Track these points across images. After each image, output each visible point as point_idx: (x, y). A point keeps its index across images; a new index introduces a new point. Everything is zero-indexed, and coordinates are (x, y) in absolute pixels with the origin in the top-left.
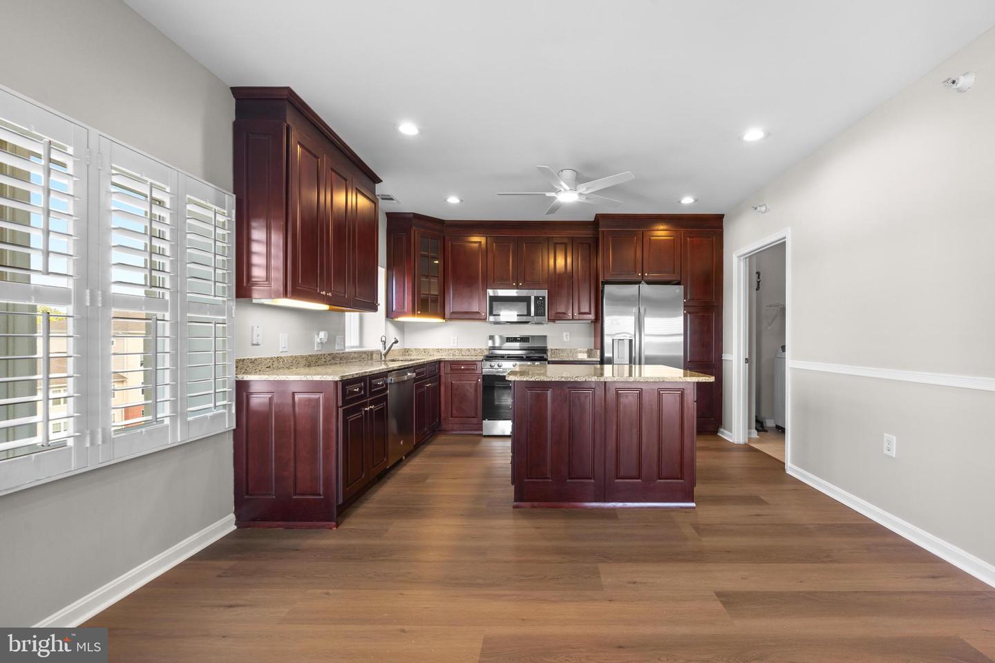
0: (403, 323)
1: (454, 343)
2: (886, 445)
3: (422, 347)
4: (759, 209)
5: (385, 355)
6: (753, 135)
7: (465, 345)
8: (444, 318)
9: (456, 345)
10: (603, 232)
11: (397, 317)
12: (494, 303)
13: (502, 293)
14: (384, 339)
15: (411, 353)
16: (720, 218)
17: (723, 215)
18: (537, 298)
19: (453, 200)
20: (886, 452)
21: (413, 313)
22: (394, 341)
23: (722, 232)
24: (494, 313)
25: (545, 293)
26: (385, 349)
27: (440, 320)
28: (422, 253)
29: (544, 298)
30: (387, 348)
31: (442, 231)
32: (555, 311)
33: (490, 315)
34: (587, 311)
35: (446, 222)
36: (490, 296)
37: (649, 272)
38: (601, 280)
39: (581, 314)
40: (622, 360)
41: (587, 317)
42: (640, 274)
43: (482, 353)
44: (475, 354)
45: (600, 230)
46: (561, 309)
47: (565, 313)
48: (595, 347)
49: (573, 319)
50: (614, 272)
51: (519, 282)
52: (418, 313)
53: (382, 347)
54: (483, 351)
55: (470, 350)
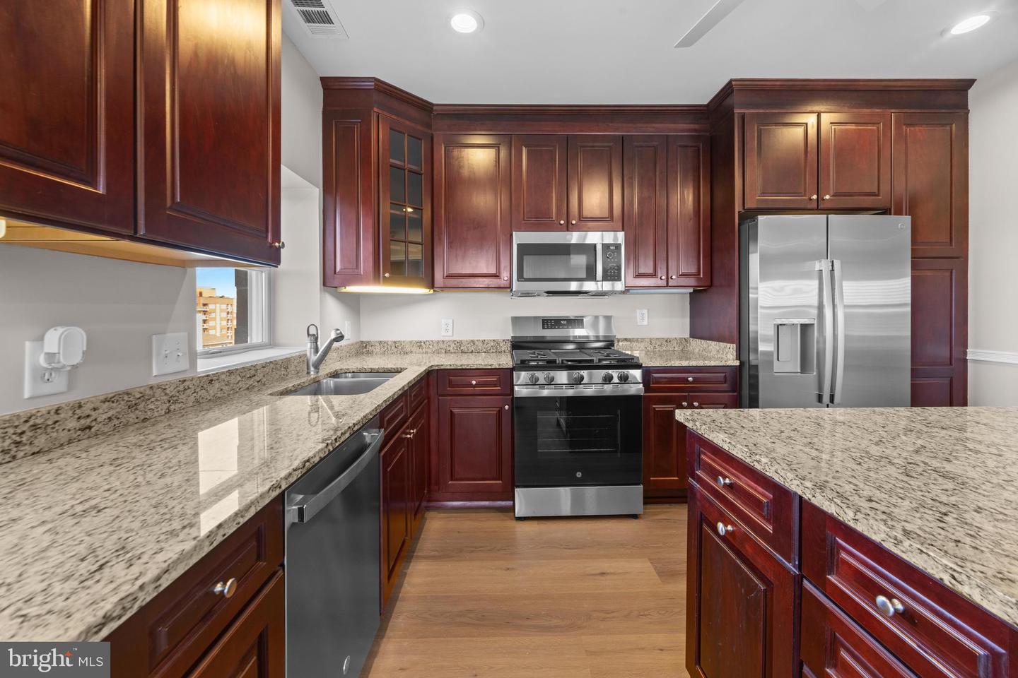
0: (357, 296)
1: (447, 330)
3: (390, 338)
5: (317, 366)
7: (465, 334)
8: (432, 285)
9: (450, 333)
10: (743, 117)
11: (345, 286)
12: (525, 257)
14: (312, 331)
15: (371, 348)
16: (964, 86)
17: (971, 81)
18: (606, 247)
19: (464, 23)
21: (377, 277)
22: (333, 336)
23: (967, 114)
24: (526, 276)
25: (621, 237)
26: (317, 350)
27: (424, 290)
28: (392, 161)
29: (618, 246)
30: (321, 349)
31: (429, 126)
32: (635, 272)
33: (518, 281)
34: (693, 270)
35: (435, 108)
36: (518, 245)
37: (832, 193)
38: (738, 208)
39: (683, 275)
40: (788, 363)
41: (692, 281)
42: (815, 197)
43: (497, 348)
44: (485, 350)
45: (736, 111)
46: (647, 267)
47: (654, 275)
48: (694, 335)
49: (667, 286)
50: (763, 193)
51: (570, 219)
52: (384, 277)
53: (311, 348)
54: (499, 344)
55: (477, 343)
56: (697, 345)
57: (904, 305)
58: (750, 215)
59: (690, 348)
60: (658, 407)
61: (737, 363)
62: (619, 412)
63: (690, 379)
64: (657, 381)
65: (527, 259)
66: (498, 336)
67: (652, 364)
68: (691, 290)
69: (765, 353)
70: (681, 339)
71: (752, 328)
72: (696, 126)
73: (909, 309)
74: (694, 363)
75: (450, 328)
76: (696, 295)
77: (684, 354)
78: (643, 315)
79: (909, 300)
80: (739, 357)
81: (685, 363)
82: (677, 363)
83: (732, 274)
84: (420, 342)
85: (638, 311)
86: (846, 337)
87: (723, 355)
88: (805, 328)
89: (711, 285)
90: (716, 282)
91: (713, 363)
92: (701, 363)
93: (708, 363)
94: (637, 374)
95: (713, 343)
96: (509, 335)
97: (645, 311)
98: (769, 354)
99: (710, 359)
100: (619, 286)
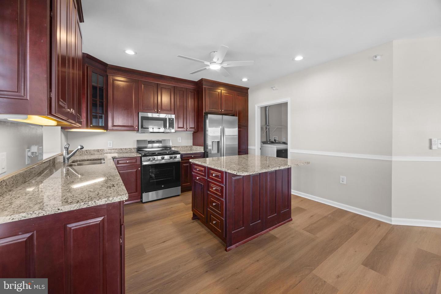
1: (110, 145)
2: (341, 179)
4: (273, 88)
5: (69, 159)
6: (299, 58)
7: (118, 146)
8: (107, 129)
9: (111, 146)
10: (205, 88)
13: (150, 115)
14: (67, 146)
16: (247, 89)
17: (249, 88)
18: (169, 119)
19: (130, 52)
20: (341, 182)
21: (87, 126)
22: (79, 148)
23: (248, 95)
24: (144, 127)
25: (174, 116)
26: (68, 154)
28: (93, 84)
29: (173, 119)
31: (106, 72)
32: (178, 126)
33: (141, 128)
34: (193, 126)
35: (108, 65)
36: (141, 117)
37: (224, 109)
38: (204, 111)
39: (191, 128)
40: (215, 151)
41: (193, 130)
42: (220, 110)
43: (131, 151)
44: (126, 152)
45: (203, 86)
46: (181, 125)
47: (183, 128)
48: (194, 144)
49: (187, 131)
50: (210, 108)
51: (158, 109)
52: (90, 126)
53: (66, 152)
54: (132, 150)
55: (123, 149)
56: (194, 147)
57: (236, 135)
58: (207, 114)
59: (193, 149)
60: (185, 165)
61: (204, 151)
62: (174, 167)
63: (193, 156)
64: (184, 158)
65: (144, 121)
66: (131, 147)
67: (183, 153)
68: (193, 132)
69: (209, 149)
70: (190, 146)
71: (207, 142)
72: (194, 87)
73: (237, 136)
74: (193, 152)
75: (112, 144)
76: (194, 134)
77: (191, 150)
78: (180, 139)
79: (237, 134)
80: (204, 150)
81: (191, 152)
82: (189, 152)
83: (203, 128)
84: (98, 150)
85: (178, 138)
86: (226, 144)
87: (200, 150)
88: (218, 142)
89: (198, 131)
90: (199, 130)
91: (198, 152)
92: (195, 152)
93: (197, 152)
94: (178, 156)
95: (198, 147)
96: (135, 146)
97: (180, 138)
98: (211, 149)
99: (197, 151)
100: (173, 131)
